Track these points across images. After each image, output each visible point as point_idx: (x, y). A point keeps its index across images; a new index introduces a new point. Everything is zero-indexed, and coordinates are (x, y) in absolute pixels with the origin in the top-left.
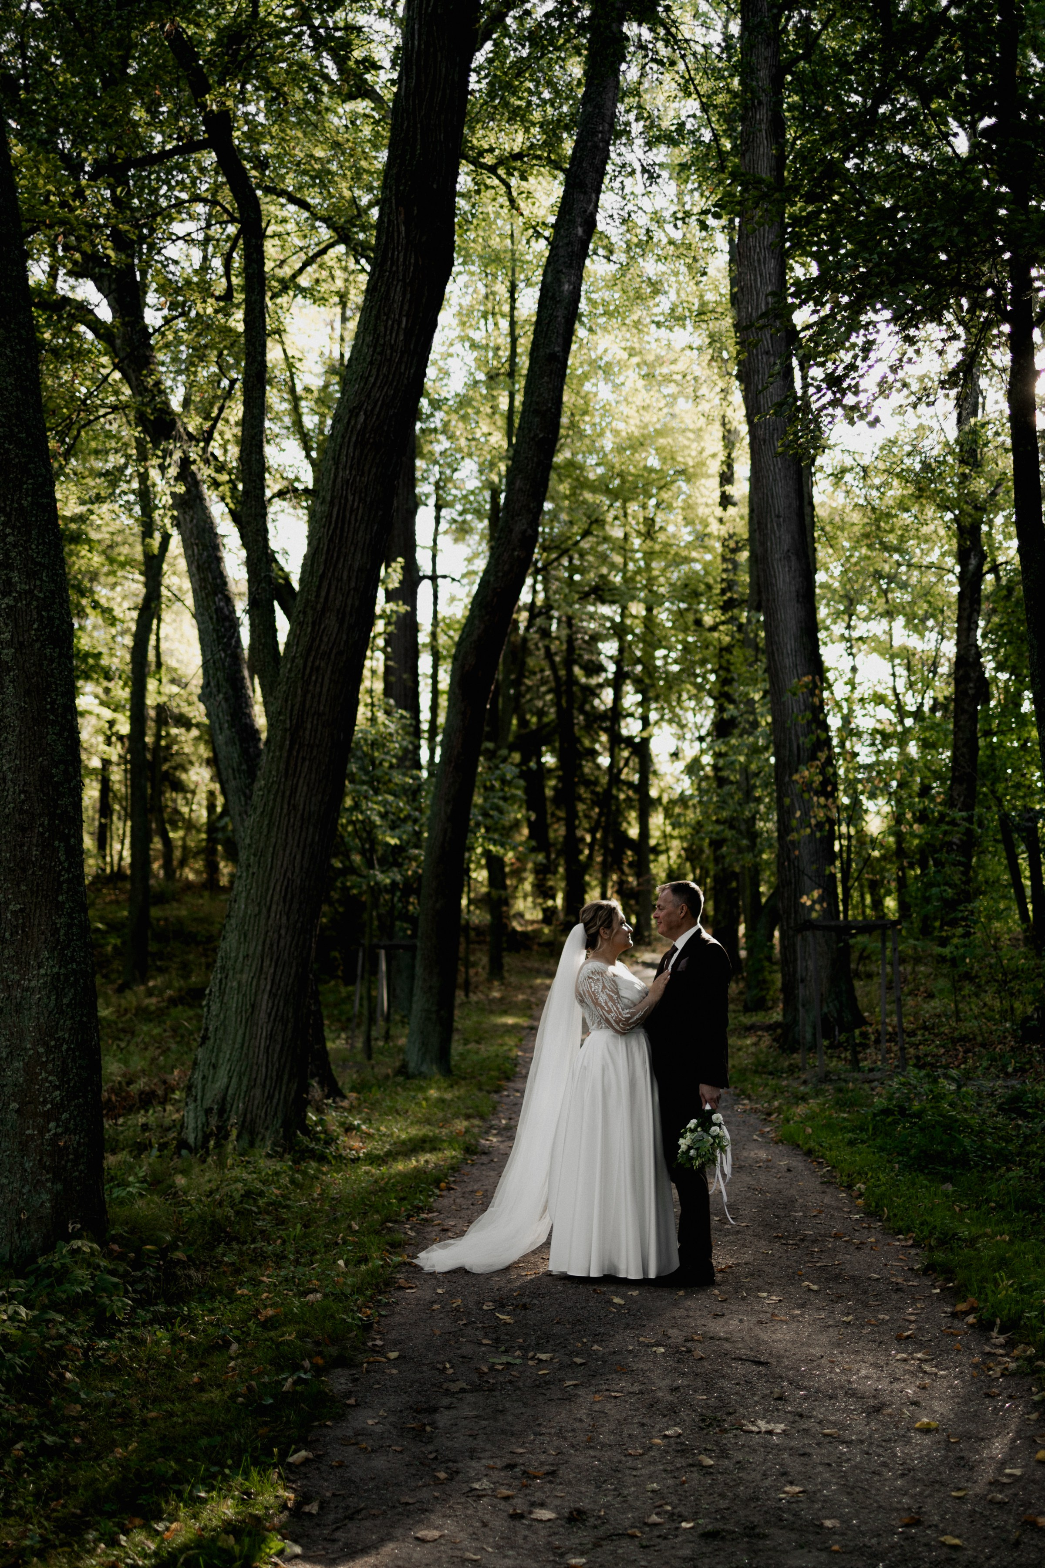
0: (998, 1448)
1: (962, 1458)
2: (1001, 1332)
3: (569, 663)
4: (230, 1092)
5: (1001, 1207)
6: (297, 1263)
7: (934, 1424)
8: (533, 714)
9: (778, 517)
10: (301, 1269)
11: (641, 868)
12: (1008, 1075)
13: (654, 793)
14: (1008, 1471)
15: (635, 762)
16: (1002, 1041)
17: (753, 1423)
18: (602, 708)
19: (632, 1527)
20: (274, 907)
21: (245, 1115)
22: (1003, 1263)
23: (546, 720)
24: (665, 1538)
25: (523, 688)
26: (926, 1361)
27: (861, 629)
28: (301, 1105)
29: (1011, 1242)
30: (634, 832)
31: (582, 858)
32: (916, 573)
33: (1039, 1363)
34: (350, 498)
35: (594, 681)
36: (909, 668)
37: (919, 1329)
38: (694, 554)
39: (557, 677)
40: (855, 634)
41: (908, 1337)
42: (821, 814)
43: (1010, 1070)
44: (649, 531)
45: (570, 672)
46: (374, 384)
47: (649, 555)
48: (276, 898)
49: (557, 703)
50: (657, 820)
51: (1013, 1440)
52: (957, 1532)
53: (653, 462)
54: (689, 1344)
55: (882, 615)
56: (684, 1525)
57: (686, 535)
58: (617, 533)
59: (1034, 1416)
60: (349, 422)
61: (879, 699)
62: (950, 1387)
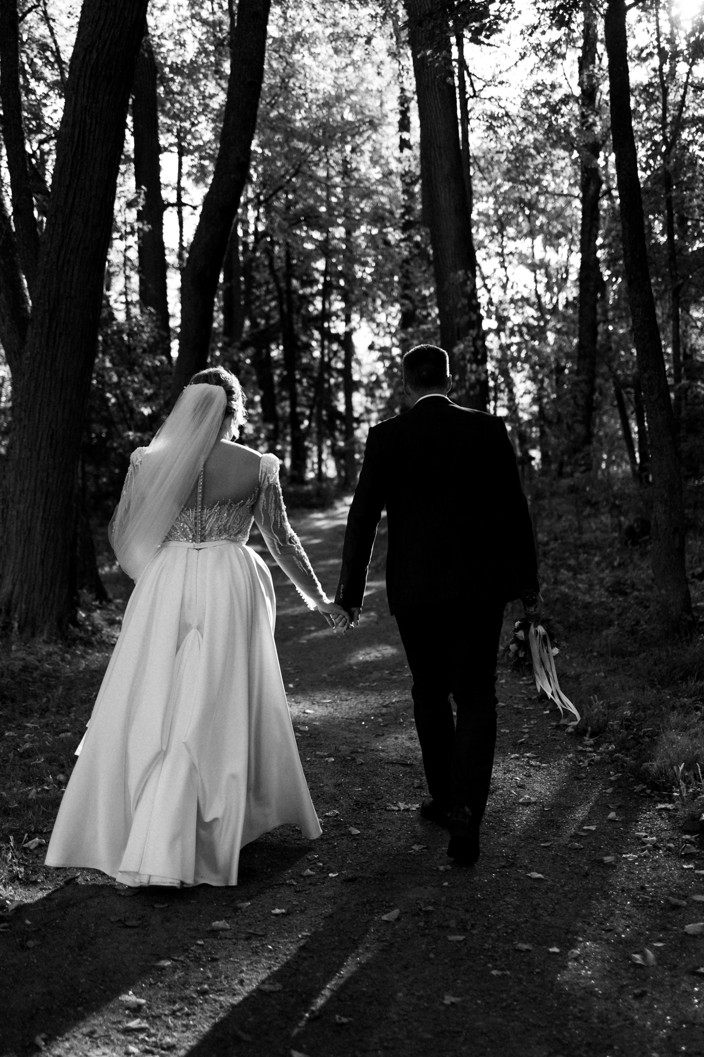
0: (580, 814)
1: (552, 821)
2: (591, 737)
3: (288, 277)
4: (15, 596)
5: (602, 655)
6: (58, 713)
7: (533, 799)
8: (262, 317)
9: (440, 148)
10: (59, 717)
11: (349, 434)
12: (613, 568)
13: (356, 377)
14: (585, 828)
15: (342, 354)
16: (611, 545)
17: (395, 805)
18: (316, 312)
19: (291, 878)
20: (42, 452)
21: (27, 614)
22: (597, 689)
23: (272, 322)
24: (315, 885)
25: (253, 297)
26: (533, 758)
27: (510, 246)
28: (74, 605)
29: (606, 677)
30: (342, 408)
31: (302, 427)
32: (551, 201)
33: (618, 755)
34: (88, 121)
35: (308, 290)
36: (548, 275)
37: (530, 737)
38: (380, 188)
39: (279, 289)
40: (506, 251)
41: (522, 743)
42: (473, 378)
43: (616, 564)
44: (346, 172)
45: (289, 284)
46: (103, 26)
47: (346, 190)
48: (43, 445)
49: (279, 308)
50: (359, 398)
51: (592, 807)
52: (541, 870)
53: (349, 116)
54: (354, 755)
55: (526, 236)
56: (330, 875)
57: (375, 174)
58: (322, 173)
59: (609, 790)
60: (84, 58)
61: (525, 300)
62: (549, 774)
